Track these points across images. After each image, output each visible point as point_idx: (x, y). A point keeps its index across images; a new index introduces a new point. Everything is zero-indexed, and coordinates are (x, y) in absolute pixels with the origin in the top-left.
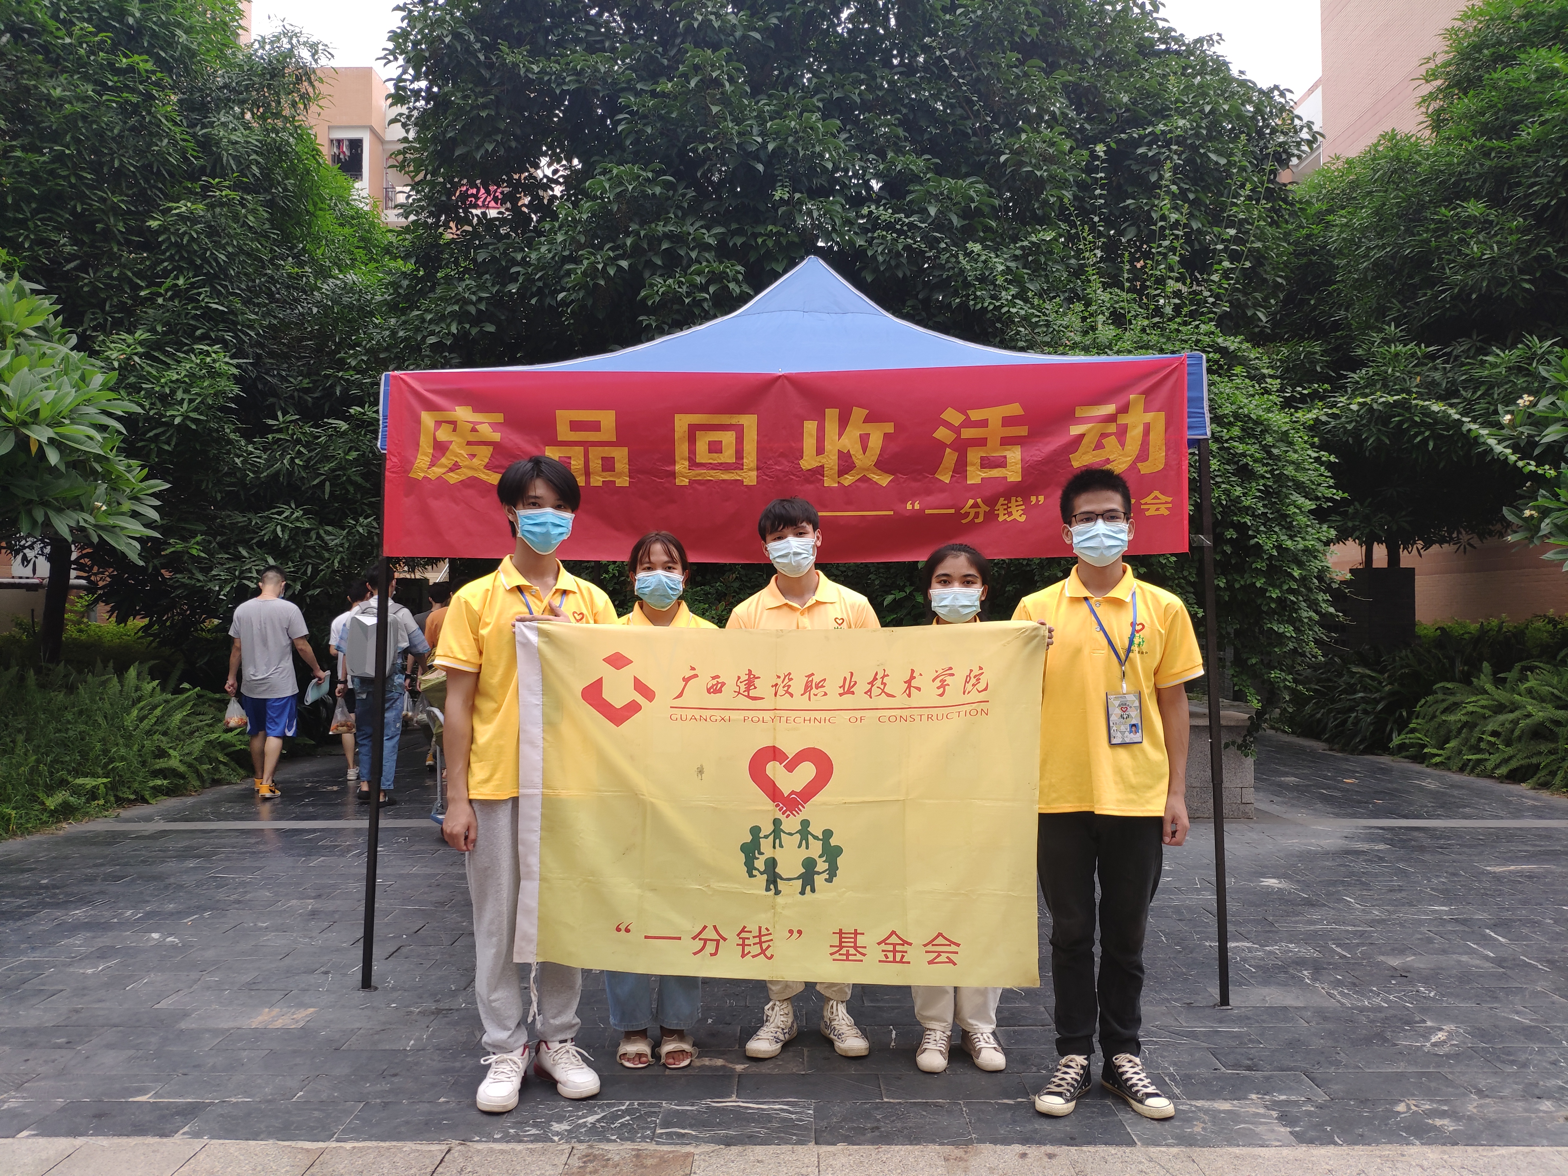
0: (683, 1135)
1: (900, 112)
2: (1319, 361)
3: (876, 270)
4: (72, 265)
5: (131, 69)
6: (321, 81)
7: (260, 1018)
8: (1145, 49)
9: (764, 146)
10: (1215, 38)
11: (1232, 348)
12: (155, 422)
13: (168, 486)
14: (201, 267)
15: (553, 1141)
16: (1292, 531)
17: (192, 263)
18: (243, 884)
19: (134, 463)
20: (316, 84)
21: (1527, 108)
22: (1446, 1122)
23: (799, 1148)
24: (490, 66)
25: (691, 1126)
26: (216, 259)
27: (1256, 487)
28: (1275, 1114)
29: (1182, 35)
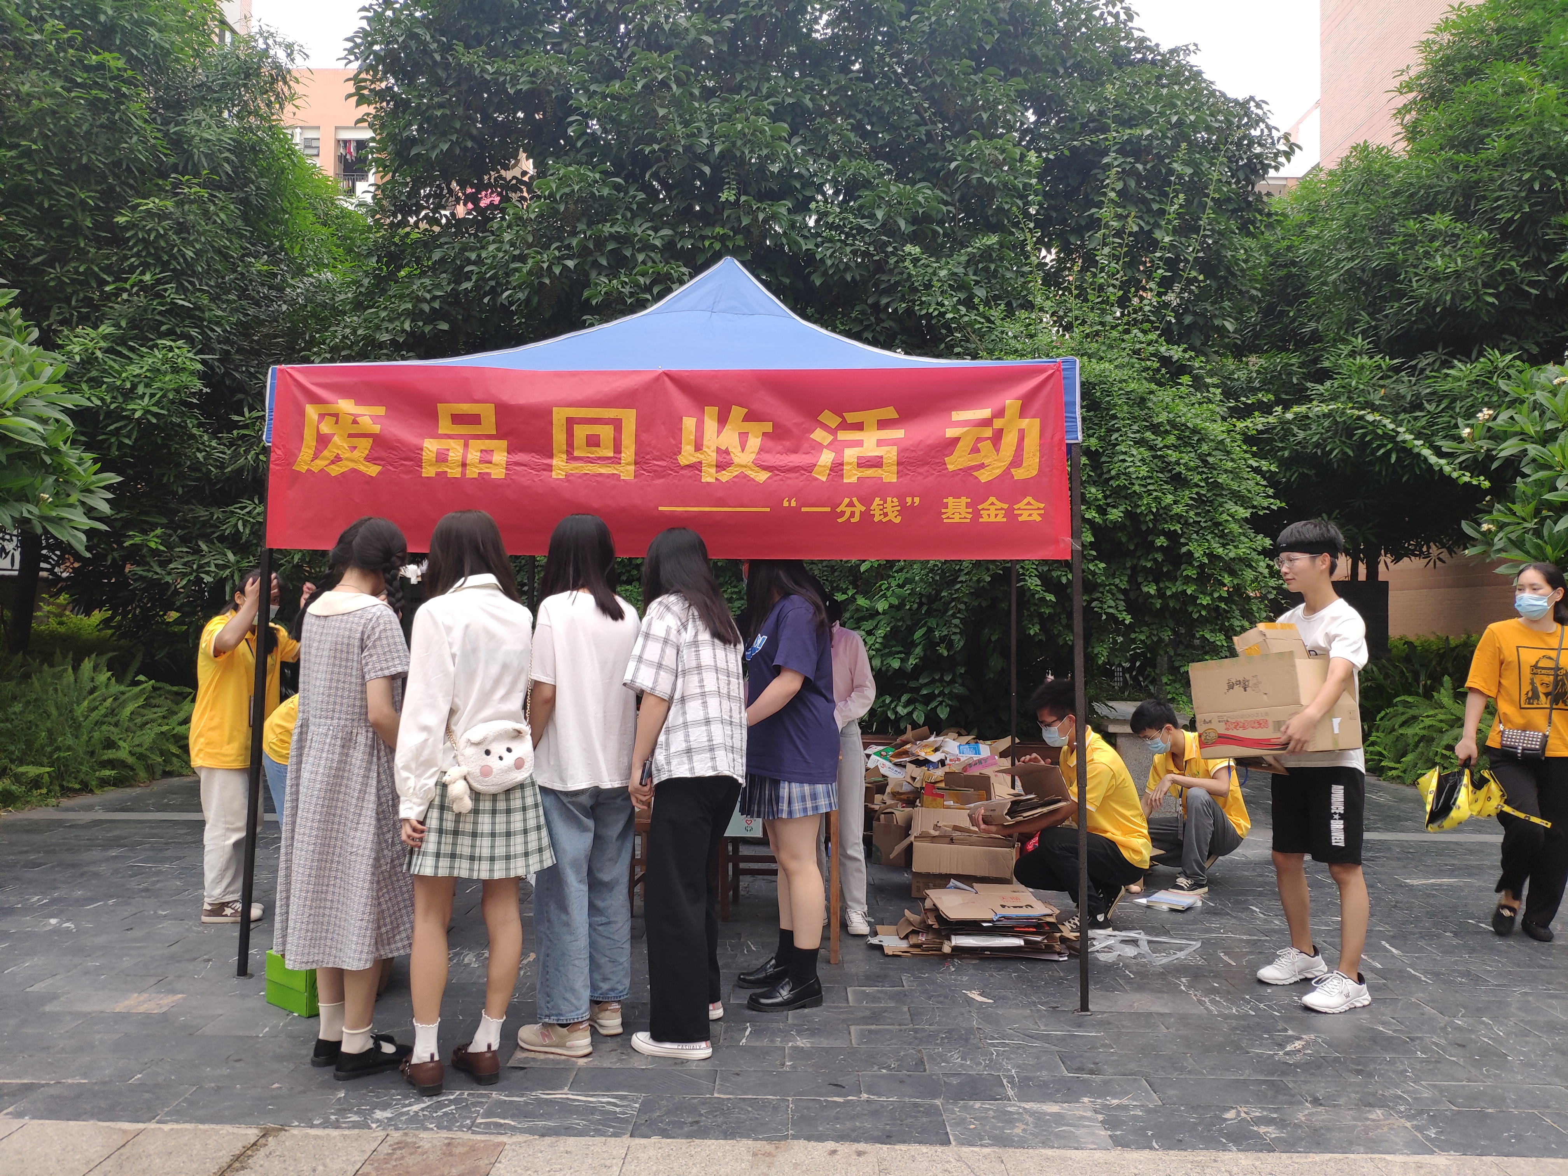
0: (501, 1125)
1: (854, 117)
2: (1296, 373)
3: (825, 273)
4: (39, 259)
5: (101, 66)
6: (298, 82)
7: (127, 1003)
8: (1120, 59)
9: (711, 147)
10: (1192, 48)
11: (1176, 358)
12: (115, 415)
13: (120, 479)
14: (168, 263)
15: (370, 1128)
16: (1226, 539)
17: (158, 259)
18: (158, 873)
19: (88, 456)
20: (292, 83)
21: (1494, 122)
22: (1270, 1129)
23: (612, 1140)
24: (447, 66)
25: (513, 1117)
26: (184, 256)
27: (1187, 494)
28: (1100, 1117)
29: (1157, 45)
